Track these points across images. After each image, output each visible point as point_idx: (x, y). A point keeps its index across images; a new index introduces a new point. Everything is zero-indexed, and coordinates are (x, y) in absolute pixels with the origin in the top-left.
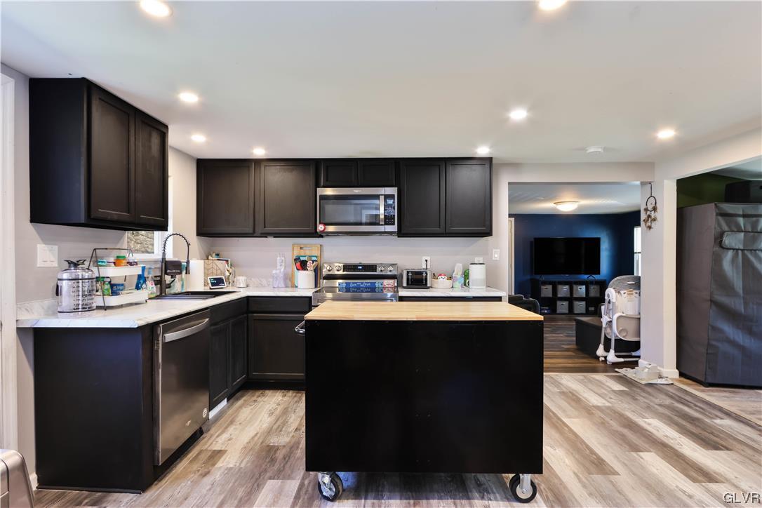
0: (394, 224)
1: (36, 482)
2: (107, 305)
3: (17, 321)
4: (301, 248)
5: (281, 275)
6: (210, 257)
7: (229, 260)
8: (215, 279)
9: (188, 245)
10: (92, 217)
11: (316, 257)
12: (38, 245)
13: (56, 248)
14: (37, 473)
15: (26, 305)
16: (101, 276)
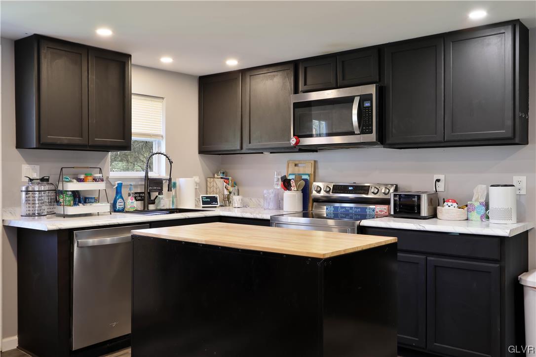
0: (371, 132)
1: (17, 343)
2: (65, 213)
3: (3, 220)
4: (296, 165)
5: (272, 196)
6: (216, 176)
7: (230, 178)
8: (207, 197)
9: (171, 163)
10: (41, 143)
11: (309, 175)
12: (23, 165)
13: (37, 167)
14: (18, 336)
15: (12, 209)
16: (65, 189)
